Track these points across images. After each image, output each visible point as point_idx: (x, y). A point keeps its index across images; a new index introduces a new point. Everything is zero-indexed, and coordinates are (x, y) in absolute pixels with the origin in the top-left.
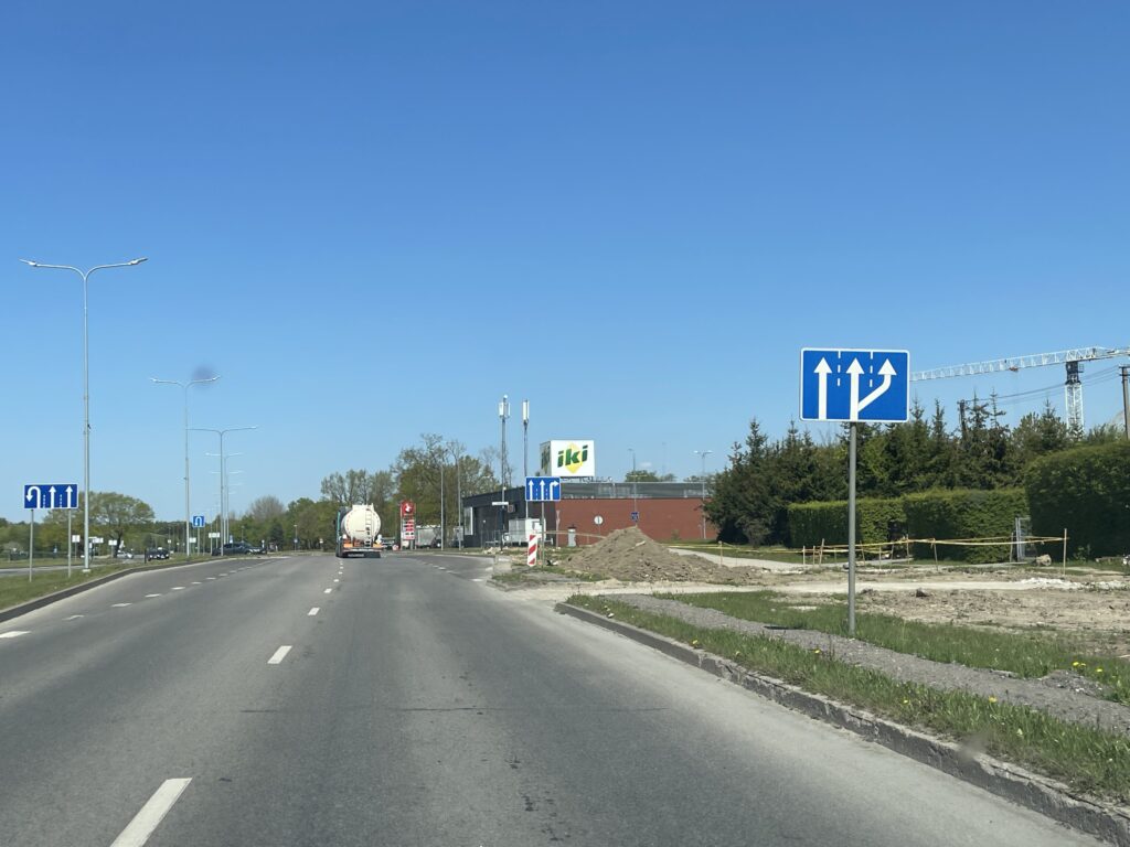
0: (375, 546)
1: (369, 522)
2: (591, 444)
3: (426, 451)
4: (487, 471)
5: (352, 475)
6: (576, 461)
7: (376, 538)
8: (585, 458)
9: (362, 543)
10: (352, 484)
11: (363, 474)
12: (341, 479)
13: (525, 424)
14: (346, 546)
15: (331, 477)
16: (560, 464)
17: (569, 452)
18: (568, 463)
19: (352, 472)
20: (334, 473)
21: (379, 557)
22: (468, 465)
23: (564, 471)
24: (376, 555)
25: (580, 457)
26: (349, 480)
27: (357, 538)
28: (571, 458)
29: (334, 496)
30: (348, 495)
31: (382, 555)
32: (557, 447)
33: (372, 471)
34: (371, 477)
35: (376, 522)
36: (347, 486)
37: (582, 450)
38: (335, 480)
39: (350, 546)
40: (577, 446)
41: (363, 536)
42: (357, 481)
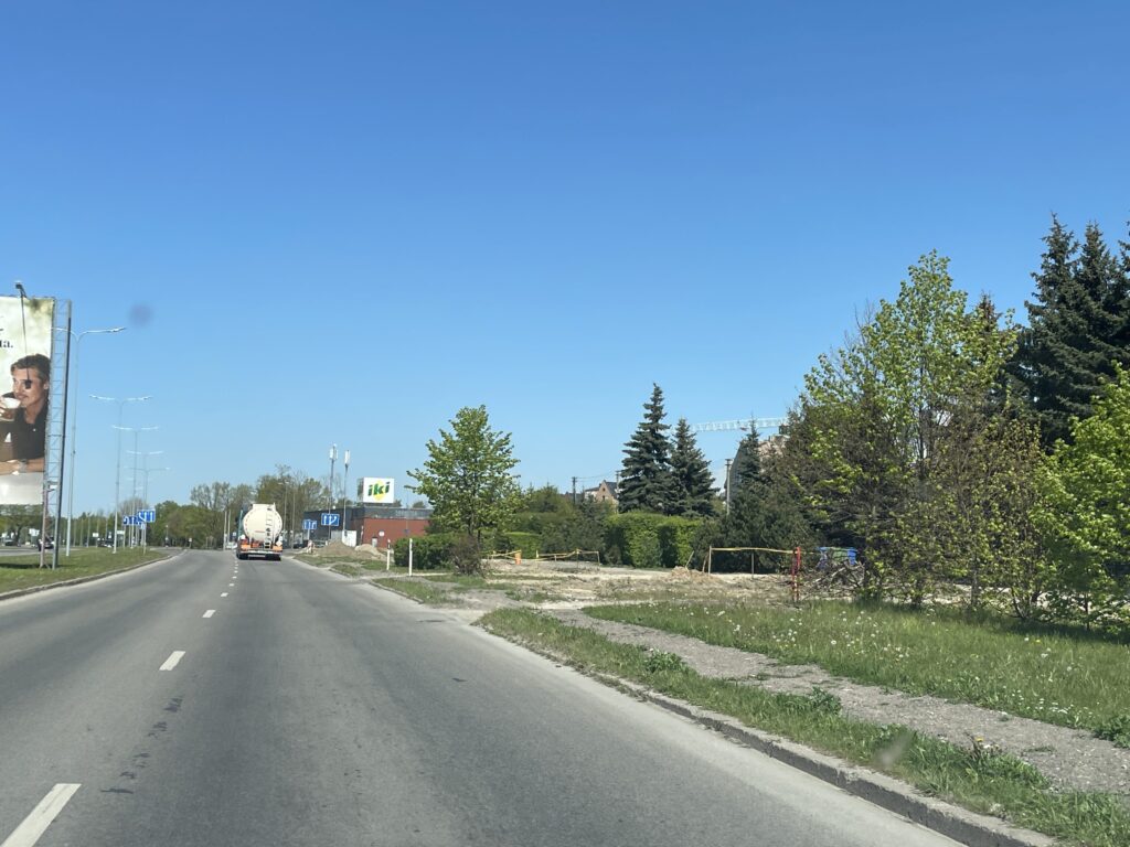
0: (274, 548)
1: (269, 522)
2: (392, 481)
3: (278, 477)
4: (327, 491)
5: (217, 486)
6: (381, 492)
7: (277, 540)
8: (387, 491)
9: (261, 544)
10: (217, 494)
11: (225, 487)
12: (207, 490)
13: (347, 466)
14: (244, 547)
15: (200, 487)
16: (370, 494)
17: (376, 486)
18: (375, 493)
19: (217, 484)
20: (202, 484)
21: (279, 559)
22: (312, 485)
23: (373, 499)
24: (276, 558)
25: (384, 490)
26: (214, 491)
27: (256, 539)
28: (378, 490)
29: (201, 503)
30: (213, 502)
31: (282, 557)
32: (368, 482)
33: (234, 485)
34: (233, 489)
35: (276, 522)
36: (212, 496)
37: (385, 485)
38: (203, 490)
39: (249, 547)
40: (382, 482)
41: (262, 537)
42: (221, 492)
